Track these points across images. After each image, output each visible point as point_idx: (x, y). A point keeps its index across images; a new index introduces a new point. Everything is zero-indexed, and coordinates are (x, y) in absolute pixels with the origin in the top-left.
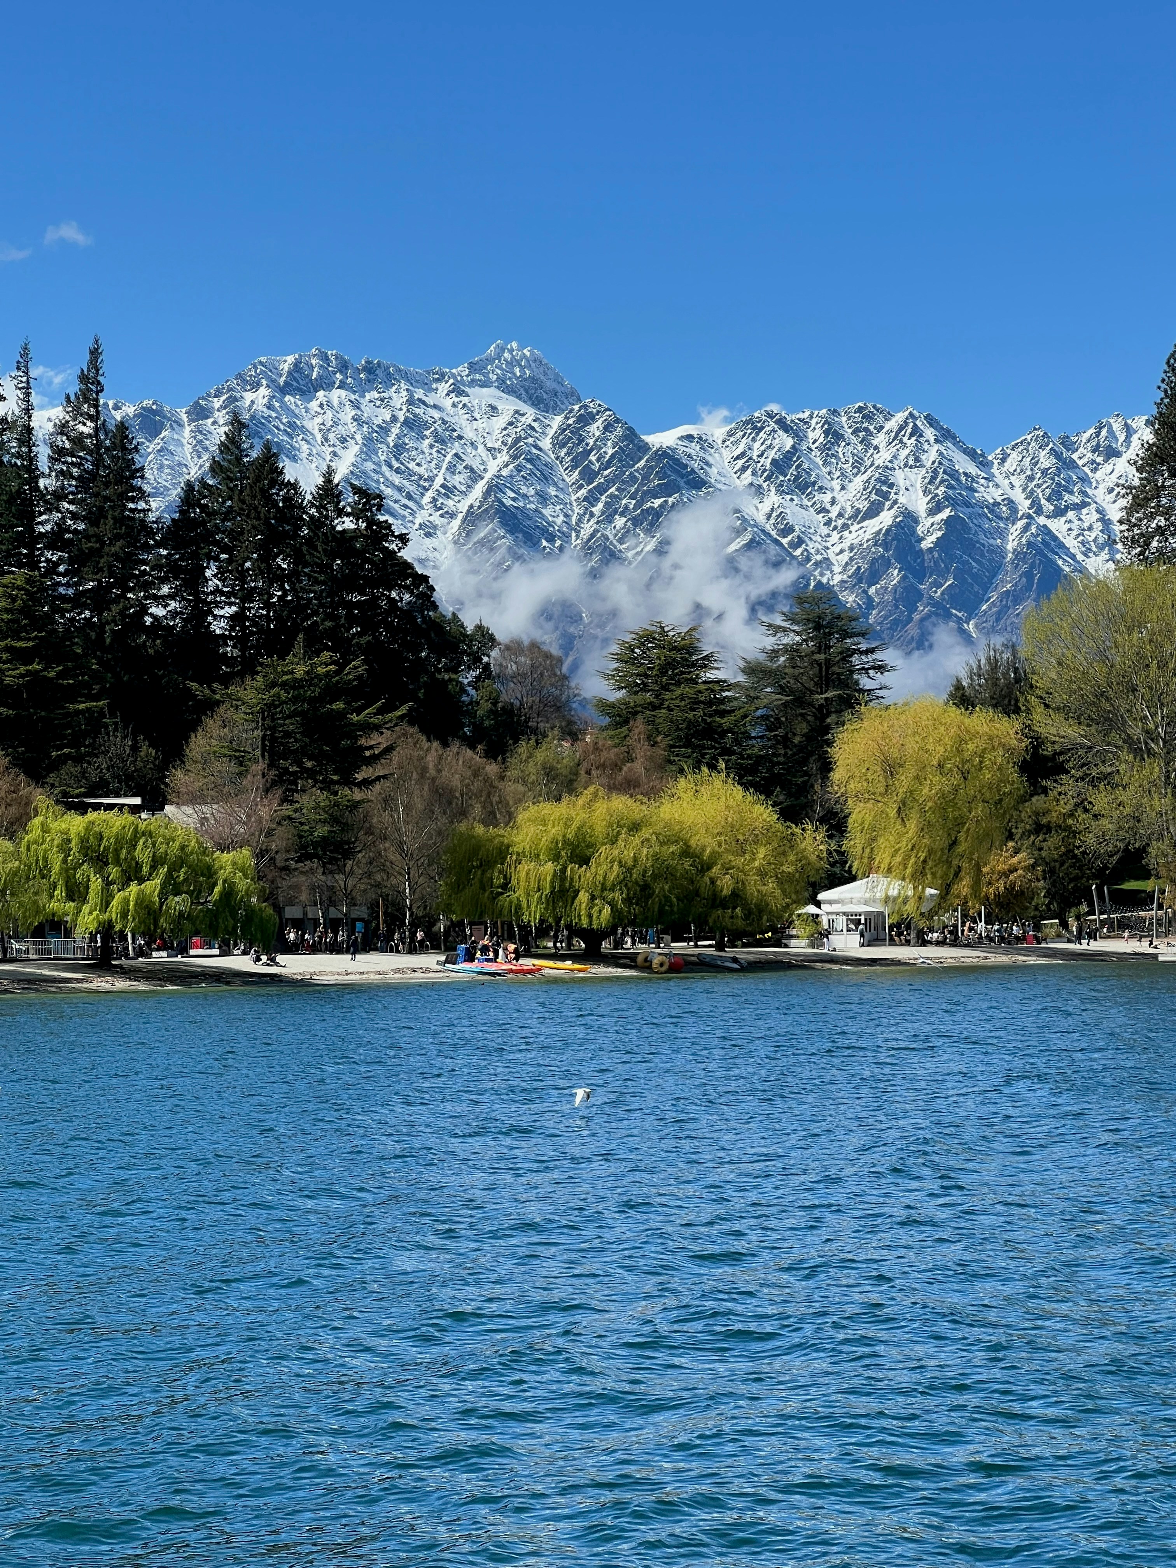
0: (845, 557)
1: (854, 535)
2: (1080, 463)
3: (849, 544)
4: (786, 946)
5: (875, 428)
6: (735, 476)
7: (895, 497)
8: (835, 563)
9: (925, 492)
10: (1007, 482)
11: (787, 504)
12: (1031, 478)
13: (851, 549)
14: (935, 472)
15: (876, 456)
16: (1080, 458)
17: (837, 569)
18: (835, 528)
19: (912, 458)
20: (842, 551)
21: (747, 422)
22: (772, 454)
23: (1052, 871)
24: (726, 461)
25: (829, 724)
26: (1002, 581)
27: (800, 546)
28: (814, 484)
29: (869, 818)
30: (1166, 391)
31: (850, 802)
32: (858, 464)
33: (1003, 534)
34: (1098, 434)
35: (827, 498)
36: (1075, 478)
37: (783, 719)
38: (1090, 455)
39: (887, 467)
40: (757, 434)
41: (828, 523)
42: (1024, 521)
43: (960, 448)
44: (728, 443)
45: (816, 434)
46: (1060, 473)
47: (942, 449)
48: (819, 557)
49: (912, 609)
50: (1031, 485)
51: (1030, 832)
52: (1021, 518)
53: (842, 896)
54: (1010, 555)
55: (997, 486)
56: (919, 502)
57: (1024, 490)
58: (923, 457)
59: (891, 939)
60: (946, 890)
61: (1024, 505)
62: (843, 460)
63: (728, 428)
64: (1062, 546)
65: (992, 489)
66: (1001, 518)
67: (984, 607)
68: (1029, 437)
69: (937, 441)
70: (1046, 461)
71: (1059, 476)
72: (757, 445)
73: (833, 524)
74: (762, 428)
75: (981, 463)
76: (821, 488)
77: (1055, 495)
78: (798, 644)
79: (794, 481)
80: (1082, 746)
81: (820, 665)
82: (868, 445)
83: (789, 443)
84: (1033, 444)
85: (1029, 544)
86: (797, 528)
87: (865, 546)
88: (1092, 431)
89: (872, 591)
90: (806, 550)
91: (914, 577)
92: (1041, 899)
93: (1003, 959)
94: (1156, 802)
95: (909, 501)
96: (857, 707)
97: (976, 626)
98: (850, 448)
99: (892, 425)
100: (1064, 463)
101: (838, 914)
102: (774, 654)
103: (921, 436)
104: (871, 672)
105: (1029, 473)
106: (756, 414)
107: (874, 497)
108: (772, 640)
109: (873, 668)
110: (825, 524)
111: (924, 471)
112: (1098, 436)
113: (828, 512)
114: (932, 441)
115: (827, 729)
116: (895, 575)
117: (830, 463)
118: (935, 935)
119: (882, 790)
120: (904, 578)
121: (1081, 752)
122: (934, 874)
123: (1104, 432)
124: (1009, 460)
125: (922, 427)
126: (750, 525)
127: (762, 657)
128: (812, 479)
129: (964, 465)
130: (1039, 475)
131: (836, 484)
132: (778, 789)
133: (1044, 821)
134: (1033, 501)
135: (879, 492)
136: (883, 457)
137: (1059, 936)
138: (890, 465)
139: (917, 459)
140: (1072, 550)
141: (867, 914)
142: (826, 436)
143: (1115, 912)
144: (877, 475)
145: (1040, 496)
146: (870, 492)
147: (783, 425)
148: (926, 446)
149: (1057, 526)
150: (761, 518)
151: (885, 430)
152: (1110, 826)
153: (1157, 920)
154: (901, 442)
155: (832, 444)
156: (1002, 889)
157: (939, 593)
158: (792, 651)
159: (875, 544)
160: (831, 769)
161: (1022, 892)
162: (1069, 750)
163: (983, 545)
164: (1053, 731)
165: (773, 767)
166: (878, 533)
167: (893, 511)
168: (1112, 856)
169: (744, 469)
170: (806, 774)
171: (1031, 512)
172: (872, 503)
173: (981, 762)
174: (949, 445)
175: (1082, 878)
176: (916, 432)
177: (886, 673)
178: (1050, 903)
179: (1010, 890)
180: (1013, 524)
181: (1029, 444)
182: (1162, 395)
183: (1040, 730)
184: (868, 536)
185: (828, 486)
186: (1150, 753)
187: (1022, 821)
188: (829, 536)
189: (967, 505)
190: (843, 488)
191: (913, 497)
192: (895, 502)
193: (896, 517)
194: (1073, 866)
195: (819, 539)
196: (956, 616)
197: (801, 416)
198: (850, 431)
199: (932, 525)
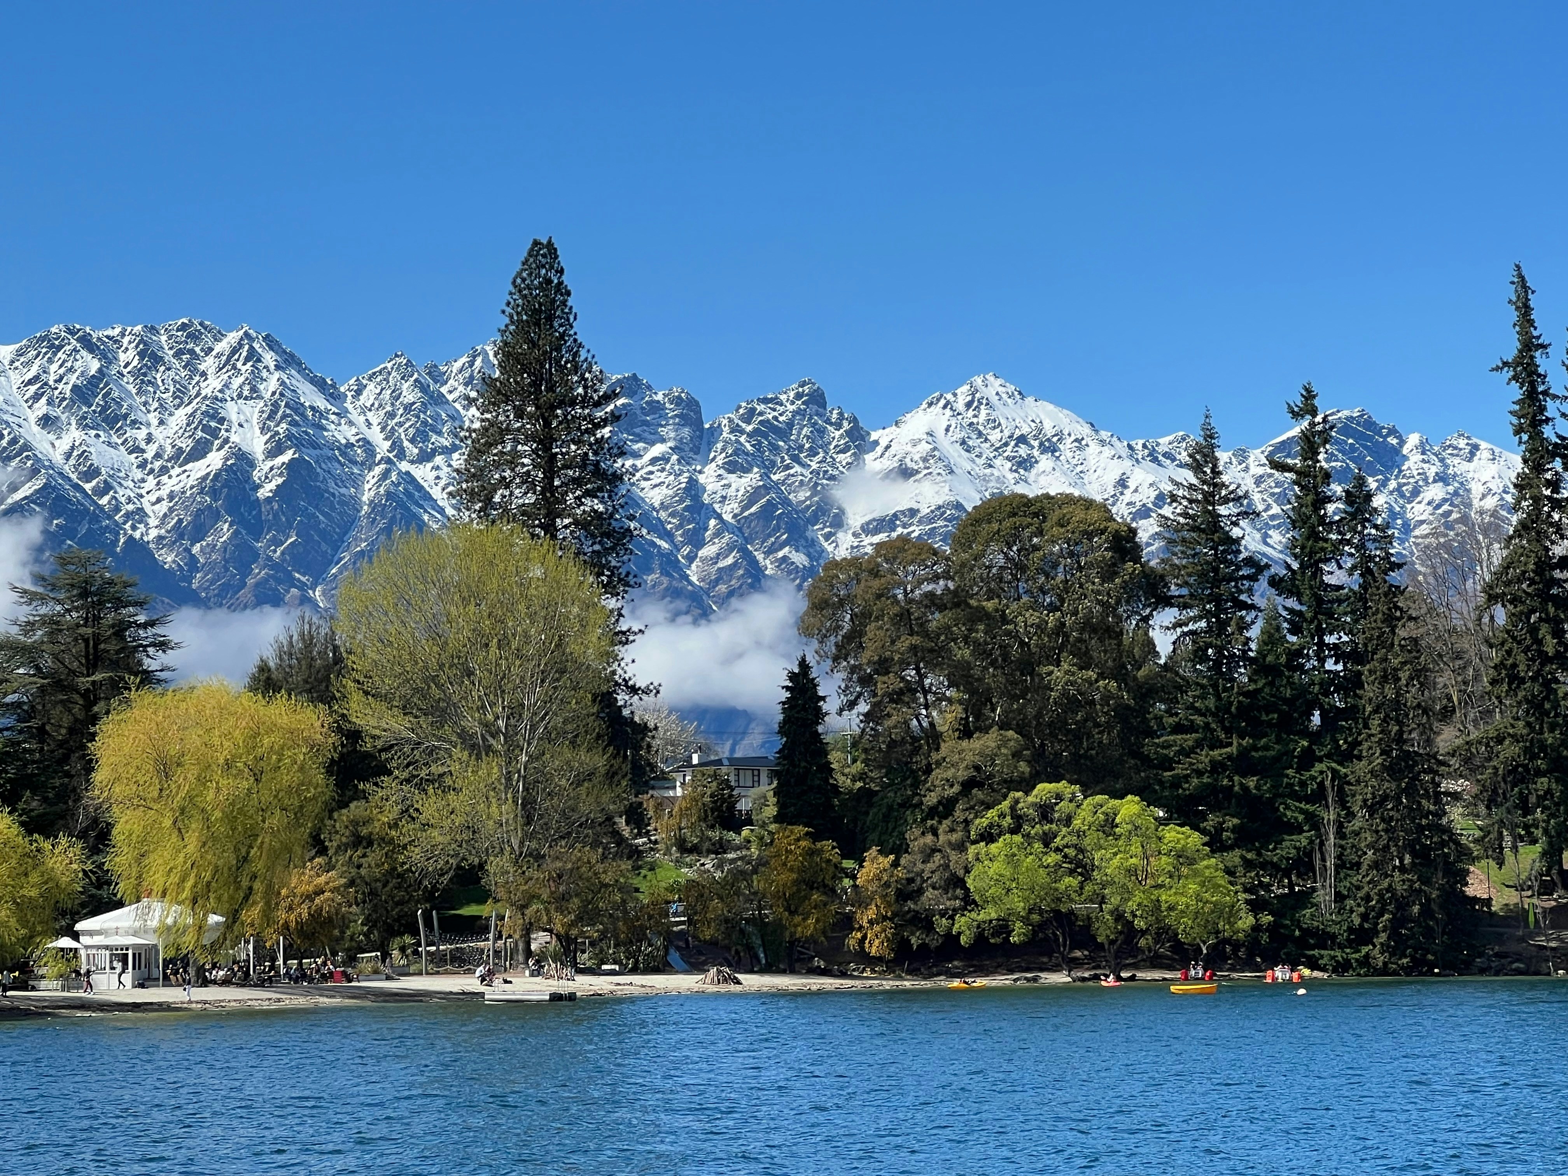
0: (163, 507)
1: (175, 480)
2: (450, 397)
3: (168, 491)
4: (34, 989)
5: (202, 350)
6: (26, 405)
7: (226, 434)
8: (151, 514)
9: (262, 429)
10: (362, 419)
11: (91, 441)
12: (391, 415)
13: (171, 497)
14: (276, 406)
15: (203, 385)
16: (450, 392)
17: (153, 522)
18: (152, 471)
19: (247, 387)
20: (159, 500)
21: (42, 339)
22: (73, 379)
23: (373, 893)
24: (15, 387)
25: (97, 713)
26: (355, 539)
27: (107, 493)
28: (125, 416)
29: (137, 829)
30: (511, 316)
31: (115, 808)
32: (181, 395)
33: (356, 482)
34: (471, 364)
35: (141, 434)
36: (444, 416)
37: (40, 707)
38: (461, 388)
39: (216, 398)
40: (55, 354)
41: (142, 466)
42: (383, 466)
43: (306, 377)
44: (17, 364)
45: (128, 356)
46: (426, 408)
47: (284, 377)
48: (130, 507)
49: (245, 571)
50: (392, 423)
51: (347, 846)
52: (379, 463)
53: (106, 926)
54: (366, 507)
55: (351, 423)
56: (255, 441)
57: (383, 429)
58: (261, 387)
59: (166, 977)
60: (233, 917)
61: (383, 447)
62: (162, 388)
63: (17, 346)
64: (428, 497)
65: (344, 427)
66: (355, 463)
67: (334, 571)
68: (389, 365)
69: (278, 367)
70: (409, 394)
71: (425, 413)
72: (54, 367)
73: (149, 466)
74: (59, 348)
75: (331, 395)
76: (134, 422)
77: (420, 436)
78: (59, 614)
79: (100, 413)
80: (408, 741)
81: (86, 641)
82: (194, 371)
83: (94, 365)
84: (394, 374)
85: (389, 495)
86: (103, 471)
87: (188, 493)
88: (464, 359)
89: (196, 549)
90: (114, 498)
91: (249, 533)
92: (358, 926)
93: (300, 1001)
94: (494, 809)
95: (243, 440)
96: (126, 694)
97: (324, 593)
98: (171, 373)
99: (223, 346)
100: (432, 397)
101: (99, 947)
102: (29, 627)
103: (259, 360)
104: (151, 650)
105: (389, 408)
106: (54, 330)
107: (199, 434)
108: (26, 609)
109: (153, 645)
110: (138, 467)
111: (262, 404)
112: (471, 366)
113: (143, 451)
114: (272, 367)
115: (94, 719)
116: (225, 531)
117: (146, 392)
118: (221, 973)
119: (156, 794)
120: (236, 533)
121: (407, 749)
122: (219, 899)
123: (478, 362)
124: (365, 393)
125: (260, 351)
126: (44, 467)
127: (14, 630)
128: (124, 411)
129: (311, 397)
130: (401, 411)
131: (153, 418)
132: (28, 793)
133: (364, 832)
134: (394, 443)
135: (206, 429)
136: (212, 385)
137: (376, 972)
138: (220, 395)
139: (254, 389)
140: (440, 503)
141: (135, 946)
142: (142, 358)
143: (445, 941)
144: (204, 408)
145: (403, 436)
146: (196, 429)
147: (87, 343)
148: (265, 374)
149: (423, 473)
150: (58, 458)
151: (214, 353)
152: (440, 839)
153: (495, 952)
154: (234, 367)
155: (149, 368)
156: (305, 915)
157: (278, 553)
158: (53, 624)
159: (201, 492)
160: (93, 769)
161: (330, 920)
162: (392, 746)
163: (333, 495)
164: (373, 722)
165: (25, 766)
166: (204, 478)
167: (222, 453)
168: (442, 875)
169: (37, 397)
170: (68, 775)
171: (391, 455)
172: (198, 442)
173: (279, 760)
174: (293, 372)
175: (408, 902)
176: (253, 356)
177: (169, 652)
178: (370, 931)
179: (316, 916)
180: (370, 470)
181: (389, 373)
182: (507, 320)
183: (358, 721)
184: (192, 482)
185: (144, 420)
186: (489, 749)
187: (337, 832)
188: (143, 481)
189: (315, 446)
190: (161, 422)
191: (249, 435)
192: (226, 441)
193: (227, 459)
194: (399, 887)
195: (131, 485)
196: (299, 580)
197: (110, 332)
198: (171, 352)
199: (272, 469)
